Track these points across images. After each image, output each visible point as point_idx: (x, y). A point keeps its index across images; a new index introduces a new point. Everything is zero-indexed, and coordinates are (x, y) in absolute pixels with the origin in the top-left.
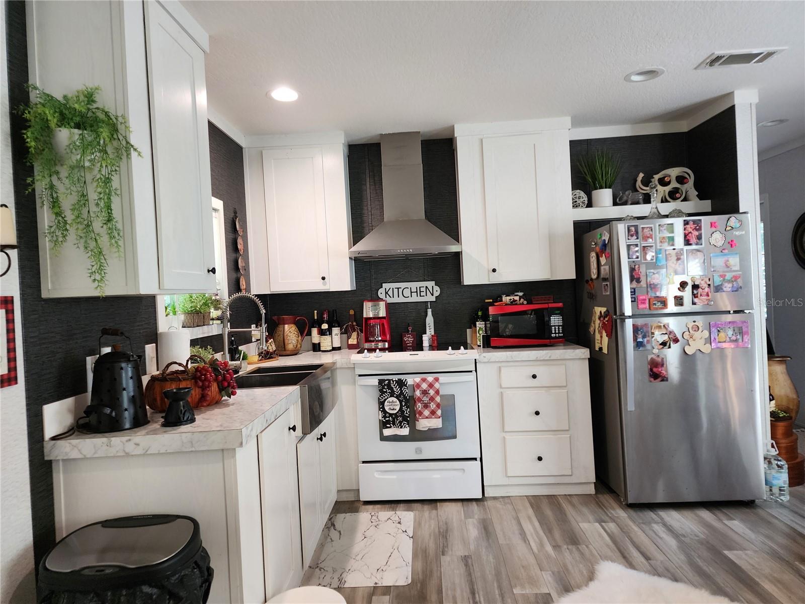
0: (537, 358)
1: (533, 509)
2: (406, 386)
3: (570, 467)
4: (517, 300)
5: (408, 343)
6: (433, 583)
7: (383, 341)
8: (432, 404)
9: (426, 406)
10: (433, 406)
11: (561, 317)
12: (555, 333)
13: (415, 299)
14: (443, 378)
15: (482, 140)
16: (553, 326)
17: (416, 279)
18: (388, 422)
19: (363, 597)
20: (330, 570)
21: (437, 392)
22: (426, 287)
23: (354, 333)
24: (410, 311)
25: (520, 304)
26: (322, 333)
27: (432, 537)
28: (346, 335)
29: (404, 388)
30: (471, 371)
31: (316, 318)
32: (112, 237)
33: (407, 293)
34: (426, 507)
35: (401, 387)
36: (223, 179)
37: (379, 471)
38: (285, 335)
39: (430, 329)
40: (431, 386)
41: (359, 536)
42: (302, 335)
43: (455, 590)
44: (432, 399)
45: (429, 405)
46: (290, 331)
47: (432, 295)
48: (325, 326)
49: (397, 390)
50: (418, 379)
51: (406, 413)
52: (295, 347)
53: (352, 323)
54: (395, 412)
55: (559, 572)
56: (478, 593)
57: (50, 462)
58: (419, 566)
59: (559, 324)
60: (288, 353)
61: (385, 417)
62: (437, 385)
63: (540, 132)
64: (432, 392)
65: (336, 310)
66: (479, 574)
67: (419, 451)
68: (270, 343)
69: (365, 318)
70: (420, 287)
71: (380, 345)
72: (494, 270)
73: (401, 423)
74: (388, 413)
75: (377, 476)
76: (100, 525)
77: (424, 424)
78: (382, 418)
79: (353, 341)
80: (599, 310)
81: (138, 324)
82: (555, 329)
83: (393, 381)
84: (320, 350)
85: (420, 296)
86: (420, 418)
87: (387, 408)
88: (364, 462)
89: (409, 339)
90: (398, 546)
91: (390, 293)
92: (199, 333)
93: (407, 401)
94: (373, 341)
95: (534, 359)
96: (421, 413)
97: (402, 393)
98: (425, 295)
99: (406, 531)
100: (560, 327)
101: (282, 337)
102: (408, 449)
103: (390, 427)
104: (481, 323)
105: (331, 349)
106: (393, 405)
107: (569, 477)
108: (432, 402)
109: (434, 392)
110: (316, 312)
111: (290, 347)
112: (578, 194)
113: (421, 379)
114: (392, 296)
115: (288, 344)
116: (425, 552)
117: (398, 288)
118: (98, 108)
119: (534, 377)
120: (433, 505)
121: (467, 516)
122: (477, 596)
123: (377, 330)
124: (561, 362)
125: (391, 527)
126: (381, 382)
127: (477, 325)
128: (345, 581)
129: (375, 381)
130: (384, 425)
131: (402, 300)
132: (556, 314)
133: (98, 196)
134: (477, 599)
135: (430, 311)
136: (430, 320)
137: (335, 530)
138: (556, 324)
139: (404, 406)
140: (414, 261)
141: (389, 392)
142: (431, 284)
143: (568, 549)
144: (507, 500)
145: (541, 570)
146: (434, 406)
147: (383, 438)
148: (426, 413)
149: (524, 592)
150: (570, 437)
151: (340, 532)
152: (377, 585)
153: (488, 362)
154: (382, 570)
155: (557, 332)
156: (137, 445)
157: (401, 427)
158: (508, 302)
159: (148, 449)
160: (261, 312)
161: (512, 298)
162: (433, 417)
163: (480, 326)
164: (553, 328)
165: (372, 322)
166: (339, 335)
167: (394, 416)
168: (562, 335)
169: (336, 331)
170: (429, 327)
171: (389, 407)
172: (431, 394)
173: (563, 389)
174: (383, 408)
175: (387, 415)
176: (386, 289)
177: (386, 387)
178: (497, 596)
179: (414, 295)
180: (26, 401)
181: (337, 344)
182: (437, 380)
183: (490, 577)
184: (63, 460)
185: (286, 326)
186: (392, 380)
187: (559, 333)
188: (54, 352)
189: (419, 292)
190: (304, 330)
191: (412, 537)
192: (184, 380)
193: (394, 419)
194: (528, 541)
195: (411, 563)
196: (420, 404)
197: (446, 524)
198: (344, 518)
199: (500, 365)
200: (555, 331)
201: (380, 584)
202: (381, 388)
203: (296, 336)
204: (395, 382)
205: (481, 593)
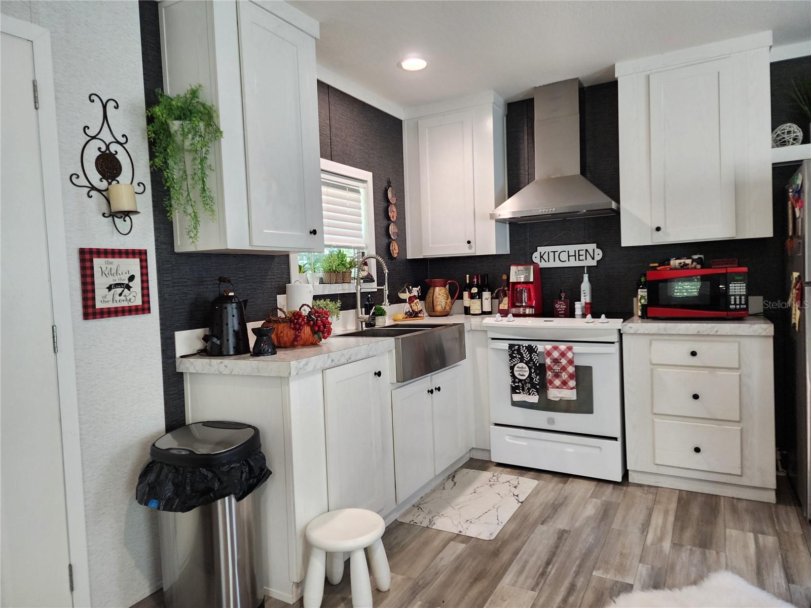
0: (699, 332)
1: (678, 504)
2: (536, 352)
3: (740, 466)
4: (688, 264)
5: (560, 311)
6: (516, 544)
7: (531, 307)
8: (564, 373)
9: (557, 375)
10: (564, 376)
11: (745, 285)
12: (735, 304)
13: (573, 263)
14: (577, 348)
15: (649, 76)
16: (733, 295)
17: (575, 242)
18: (517, 388)
19: (443, 540)
20: (426, 511)
21: (571, 362)
22: (586, 250)
23: (505, 298)
24: (567, 276)
25: (692, 268)
26: (472, 297)
27: (542, 507)
28: (498, 300)
29: (534, 355)
30: (613, 343)
31: (468, 282)
32: (205, 204)
33: (564, 256)
34: (556, 479)
35: (530, 353)
36: (375, 152)
37: (511, 436)
38: (434, 297)
39: (585, 296)
40: (563, 354)
41: (470, 490)
42: (452, 298)
43: (531, 556)
44: (564, 369)
45: (560, 374)
46: (440, 295)
47: (593, 259)
48: (475, 290)
49: (526, 356)
50: (549, 346)
51: (536, 381)
52: (443, 308)
53: (504, 288)
54: (524, 378)
55: (660, 569)
56: (553, 566)
57: (182, 373)
58: (512, 527)
59: (742, 293)
60: (438, 314)
61: (514, 382)
62: (570, 355)
63: (728, 56)
64: (564, 362)
65: (487, 275)
66: (567, 548)
67: (551, 421)
68: (416, 303)
69: (512, 283)
70: (579, 251)
71: (528, 311)
72: (658, 229)
73: (529, 389)
74: (517, 378)
75: (507, 440)
76: (202, 424)
77: (554, 394)
78: (512, 382)
79: (504, 305)
80: (796, 275)
81: (269, 277)
82: (735, 299)
83: (523, 347)
84: (470, 314)
85: (579, 260)
86: (550, 387)
87: (516, 374)
88: (496, 424)
89: (561, 306)
90: (501, 506)
91: (545, 257)
92: (338, 289)
93: (536, 368)
94: (520, 307)
95: (695, 332)
96: (551, 382)
97: (531, 360)
98: (584, 259)
99: (517, 496)
100: (743, 297)
101: (432, 299)
102: (540, 418)
103: (520, 393)
104: (644, 290)
105: (481, 312)
106: (522, 371)
107: (738, 477)
108: (564, 371)
109: (566, 362)
110: (468, 276)
111: (439, 308)
112: (788, 128)
113: (553, 347)
114: (547, 260)
115: (436, 305)
116: (526, 518)
117: (554, 252)
118: (198, 102)
119: (694, 354)
120: (564, 479)
121: (594, 495)
122: (550, 567)
123: (525, 296)
124: (733, 339)
125: (503, 489)
126: (511, 346)
127: (639, 293)
128: (434, 523)
129: (505, 345)
130: (514, 390)
131: (558, 264)
132: (737, 281)
133: (193, 172)
134: (549, 570)
135: (586, 277)
136: (586, 286)
137: (452, 480)
138: (736, 293)
139: (533, 373)
140: (574, 222)
141: (519, 358)
142: (591, 247)
143: (690, 550)
144: (652, 490)
145: (640, 562)
146: (566, 376)
147: (514, 404)
148: (557, 382)
149: (603, 576)
150: (741, 430)
151: (455, 483)
152: (461, 534)
153: (634, 334)
154: (471, 522)
155: (738, 302)
156: (226, 366)
157: (529, 394)
158: (677, 266)
159: (232, 371)
160: (384, 272)
161: (682, 261)
162: (565, 387)
163: (642, 294)
164: (733, 297)
165: (519, 287)
166: (490, 300)
167: (523, 382)
168: (745, 306)
169: (486, 295)
170: (585, 293)
171: (518, 372)
172: (563, 364)
173: (734, 372)
174: (512, 373)
175: (517, 380)
176: (540, 253)
177: (515, 352)
178: (572, 572)
179: (572, 258)
180: (160, 327)
181: (487, 308)
182: (570, 349)
183: (577, 553)
184: (190, 373)
185: (437, 289)
186: (522, 345)
187: (740, 304)
188: (185, 293)
189: (577, 255)
190: (455, 294)
191: (522, 503)
192: (283, 322)
193: (523, 385)
194: (647, 533)
195: (503, 524)
196: (550, 373)
197: (566, 498)
198: (467, 473)
199: (651, 337)
200: (735, 301)
201: (464, 533)
202: (510, 353)
203: (444, 298)
204: (525, 348)
205: (557, 565)
